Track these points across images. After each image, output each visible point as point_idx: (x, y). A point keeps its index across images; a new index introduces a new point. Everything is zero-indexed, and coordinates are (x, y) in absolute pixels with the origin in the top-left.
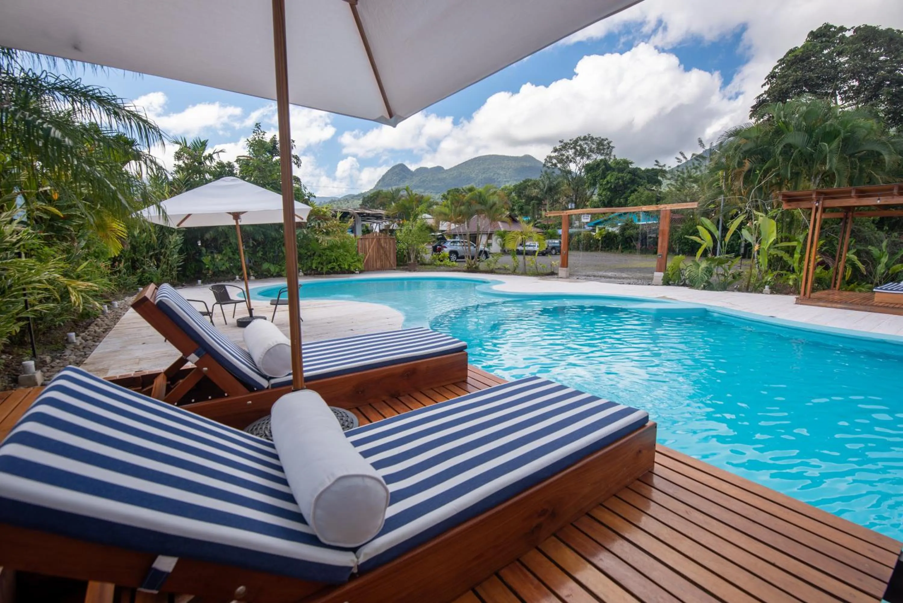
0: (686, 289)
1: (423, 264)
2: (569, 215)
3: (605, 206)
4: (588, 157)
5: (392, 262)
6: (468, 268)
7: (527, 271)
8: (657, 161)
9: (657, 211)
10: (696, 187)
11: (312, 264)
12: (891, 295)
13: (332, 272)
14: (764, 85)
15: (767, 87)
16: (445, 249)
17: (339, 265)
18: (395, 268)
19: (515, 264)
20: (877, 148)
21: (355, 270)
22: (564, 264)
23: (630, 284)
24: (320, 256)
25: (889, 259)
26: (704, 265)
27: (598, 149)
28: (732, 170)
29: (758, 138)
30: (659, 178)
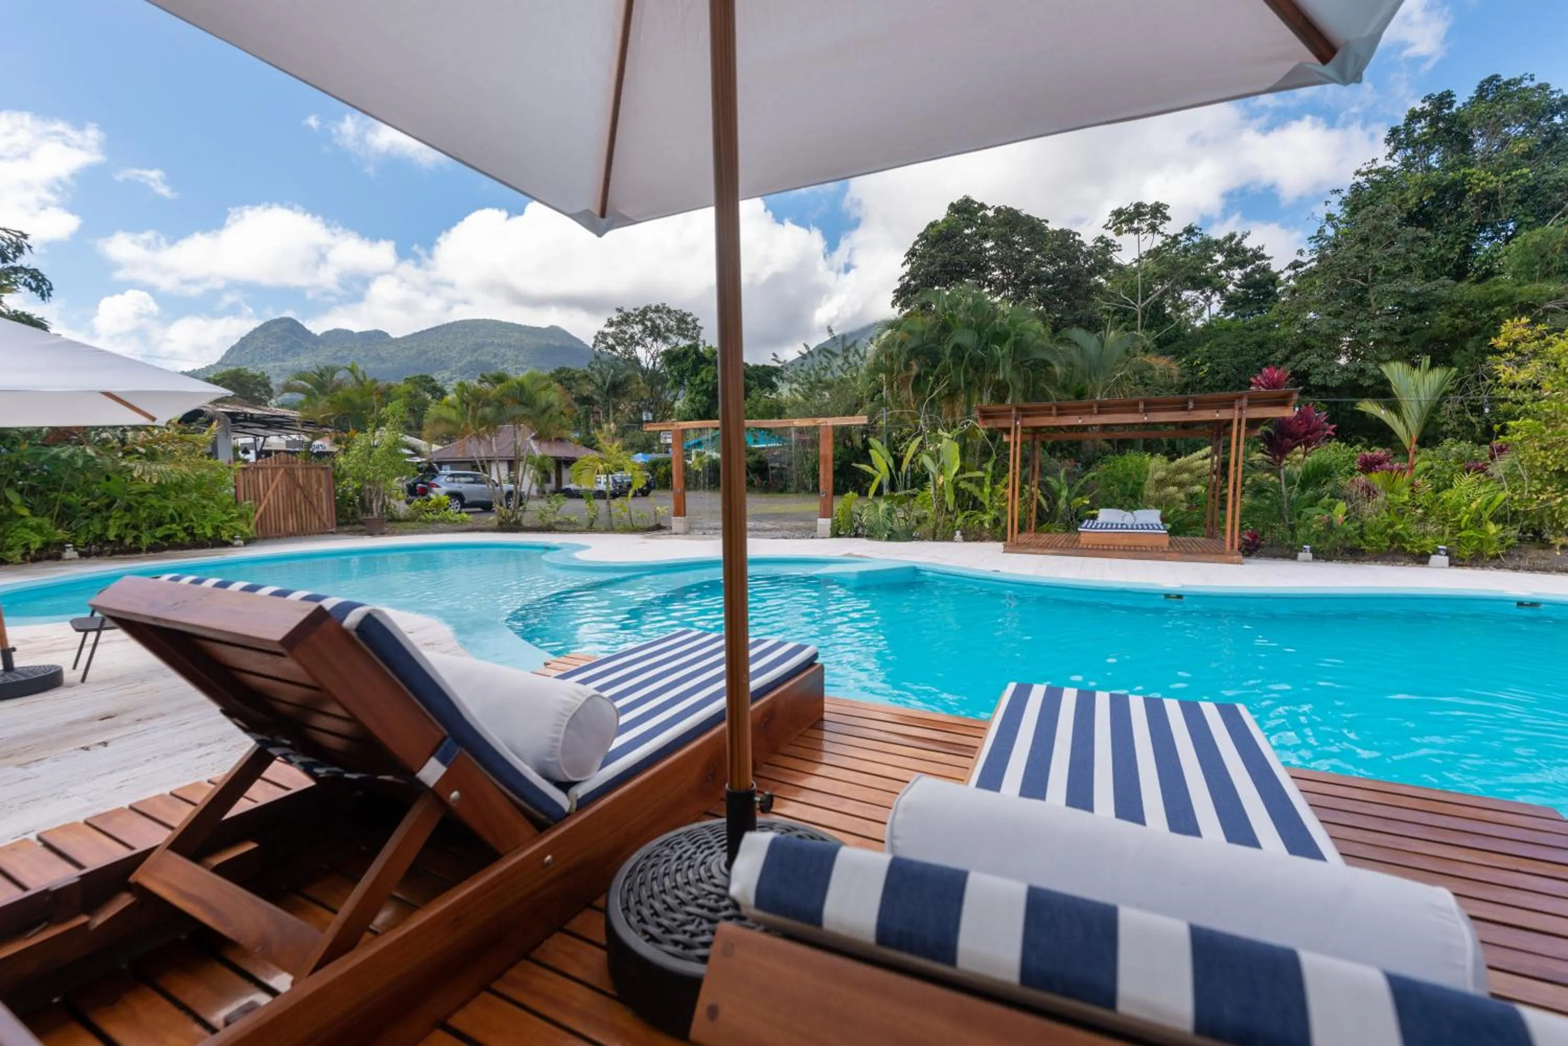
0: (864, 541)
1: (394, 519)
2: (682, 430)
3: (701, 417)
4: (665, 340)
5: (324, 518)
6: (500, 523)
7: (614, 523)
8: (774, 355)
9: (815, 427)
10: (828, 395)
11: (106, 528)
12: (1115, 536)
13: (166, 544)
14: (904, 264)
15: (908, 267)
16: (435, 489)
17: (185, 529)
18: (334, 530)
19: (592, 514)
20: (1048, 357)
21: (233, 537)
22: (680, 511)
23: (786, 538)
24: (129, 508)
25: (1069, 492)
26: (883, 505)
27: (679, 328)
28: (898, 374)
29: (923, 333)
30: (774, 379)
